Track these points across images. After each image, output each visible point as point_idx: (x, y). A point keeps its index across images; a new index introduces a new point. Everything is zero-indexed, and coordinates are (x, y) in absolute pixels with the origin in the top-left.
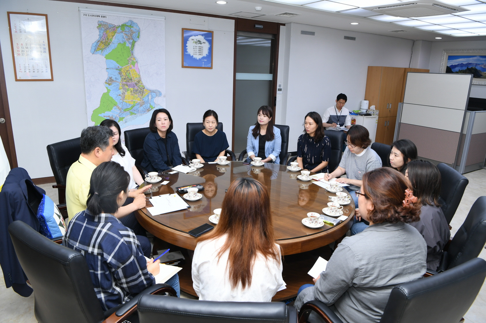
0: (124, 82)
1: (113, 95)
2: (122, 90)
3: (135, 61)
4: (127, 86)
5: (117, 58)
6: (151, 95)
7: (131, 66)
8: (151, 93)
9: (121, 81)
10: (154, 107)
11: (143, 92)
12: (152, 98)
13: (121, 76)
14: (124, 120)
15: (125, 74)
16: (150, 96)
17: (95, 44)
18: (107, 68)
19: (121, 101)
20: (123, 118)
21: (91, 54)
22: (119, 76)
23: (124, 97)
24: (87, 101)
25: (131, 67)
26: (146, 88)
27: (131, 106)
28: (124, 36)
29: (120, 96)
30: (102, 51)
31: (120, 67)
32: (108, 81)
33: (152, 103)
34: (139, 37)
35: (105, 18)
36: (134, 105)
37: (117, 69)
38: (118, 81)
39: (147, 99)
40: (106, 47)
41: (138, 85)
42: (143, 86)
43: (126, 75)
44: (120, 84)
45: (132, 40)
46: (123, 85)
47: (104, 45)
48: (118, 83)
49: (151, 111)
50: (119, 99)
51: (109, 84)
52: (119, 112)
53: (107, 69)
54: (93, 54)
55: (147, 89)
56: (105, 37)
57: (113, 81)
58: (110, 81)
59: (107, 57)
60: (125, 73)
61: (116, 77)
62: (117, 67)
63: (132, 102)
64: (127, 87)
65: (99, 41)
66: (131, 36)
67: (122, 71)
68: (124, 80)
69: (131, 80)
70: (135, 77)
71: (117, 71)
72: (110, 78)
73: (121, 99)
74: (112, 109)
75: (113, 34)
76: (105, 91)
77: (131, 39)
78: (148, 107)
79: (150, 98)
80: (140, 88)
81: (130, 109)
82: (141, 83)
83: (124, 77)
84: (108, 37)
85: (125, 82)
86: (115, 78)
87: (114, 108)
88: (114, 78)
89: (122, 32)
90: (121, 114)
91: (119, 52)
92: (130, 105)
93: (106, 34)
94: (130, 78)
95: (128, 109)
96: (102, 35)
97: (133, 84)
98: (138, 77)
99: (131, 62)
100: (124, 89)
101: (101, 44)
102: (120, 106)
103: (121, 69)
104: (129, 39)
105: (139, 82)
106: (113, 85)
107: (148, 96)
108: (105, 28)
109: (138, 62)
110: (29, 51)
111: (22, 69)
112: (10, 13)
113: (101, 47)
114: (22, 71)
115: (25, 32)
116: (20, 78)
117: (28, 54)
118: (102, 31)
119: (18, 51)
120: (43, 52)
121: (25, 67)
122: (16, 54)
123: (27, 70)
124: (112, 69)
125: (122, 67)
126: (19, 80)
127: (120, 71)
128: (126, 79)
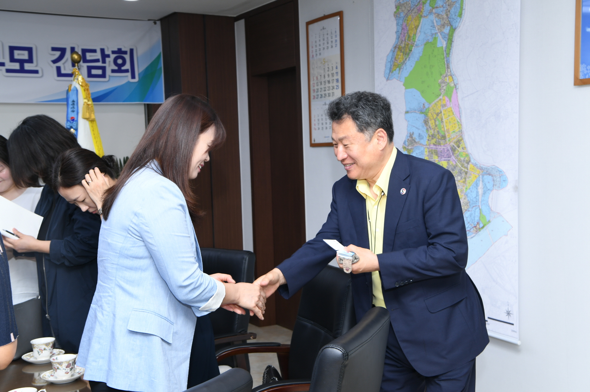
0: (432, 146)
3: (452, 85)
4: (436, 154)
5: (423, 82)
6: (483, 181)
7: (445, 100)
8: (483, 175)
10: (489, 221)
11: (466, 173)
12: (484, 193)
13: (427, 129)
15: (434, 124)
16: (481, 185)
17: (391, 54)
18: (408, 109)
21: (385, 80)
22: (423, 131)
25: (444, 102)
26: (472, 161)
28: (435, 22)
30: (400, 70)
31: (426, 106)
32: (407, 143)
33: (484, 209)
34: (460, 15)
37: (421, 112)
38: (422, 141)
39: (474, 195)
40: (406, 59)
41: (456, 152)
42: (468, 155)
43: (436, 126)
44: (426, 149)
45: (449, 28)
46: (431, 153)
47: (403, 54)
48: (422, 149)
49: (482, 231)
53: (407, 112)
54: (388, 79)
55: (475, 165)
56: (404, 36)
57: (415, 142)
58: (410, 144)
59: (406, 85)
60: (433, 121)
61: (419, 131)
62: (422, 106)
65: (395, 47)
66: (447, 15)
67: (430, 115)
68: (432, 139)
69: (444, 137)
70: (451, 131)
71: (422, 117)
72: (411, 135)
75: (416, 24)
77: (448, 25)
78: (477, 219)
79: (480, 191)
80: (460, 161)
82: (464, 146)
83: (433, 132)
84: (409, 32)
85: (434, 145)
86: (418, 134)
88: (415, 136)
89: (430, 13)
91: (425, 67)
93: (406, 26)
94: (442, 133)
96: (400, 30)
97: (448, 150)
98: (457, 130)
99: (445, 88)
101: (399, 53)
103: (427, 111)
104: (443, 26)
105: (459, 142)
107: (477, 185)
108: (406, 11)
109: (457, 86)
110: (323, 89)
111: (317, 124)
112: (308, 24)
113: (399, 61)
114: (317, 127)
115: (320, 54)
116: (314, 141)
117: (321, 95)
118: (401, 22)
119: (314, 90)
120: (335, 87)
121: (318, 120)
122: (312, 97)
123: (320, 126)
124: (414, 111)
125: (430, 104)
126: (313, 145)
127: (426, 115)
128: (435, 137)
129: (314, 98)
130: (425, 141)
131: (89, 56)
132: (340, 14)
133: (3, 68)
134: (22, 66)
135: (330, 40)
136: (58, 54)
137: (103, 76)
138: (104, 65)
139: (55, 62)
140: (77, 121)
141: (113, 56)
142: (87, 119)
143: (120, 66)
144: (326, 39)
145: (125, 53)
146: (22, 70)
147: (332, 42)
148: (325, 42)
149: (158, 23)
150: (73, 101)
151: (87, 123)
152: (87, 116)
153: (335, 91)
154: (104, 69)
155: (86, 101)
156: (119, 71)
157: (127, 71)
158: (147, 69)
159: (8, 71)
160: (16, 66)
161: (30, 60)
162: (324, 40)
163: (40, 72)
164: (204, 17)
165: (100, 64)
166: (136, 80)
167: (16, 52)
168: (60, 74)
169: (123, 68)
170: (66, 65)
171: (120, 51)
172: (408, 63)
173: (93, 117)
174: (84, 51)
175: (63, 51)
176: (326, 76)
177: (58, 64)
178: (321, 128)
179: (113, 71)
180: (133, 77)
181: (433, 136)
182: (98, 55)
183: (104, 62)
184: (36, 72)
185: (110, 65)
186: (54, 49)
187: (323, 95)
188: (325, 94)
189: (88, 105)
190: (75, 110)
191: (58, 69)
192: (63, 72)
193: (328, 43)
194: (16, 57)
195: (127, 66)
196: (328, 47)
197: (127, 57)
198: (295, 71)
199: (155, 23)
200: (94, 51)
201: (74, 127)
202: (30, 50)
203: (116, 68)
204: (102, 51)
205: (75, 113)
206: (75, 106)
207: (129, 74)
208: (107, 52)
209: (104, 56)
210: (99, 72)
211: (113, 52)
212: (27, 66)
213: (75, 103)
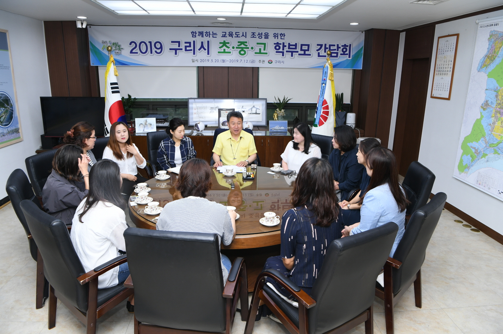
0: (498, 109)
1: (484, 123)
2: (494, 118)
4: (499, 113)
5: (499, 76)
9: (495, 106)
13: (497, 100)
14: (486, 157)
15: (501, 98)
17: (483, 59)
18: (487, 88)
19: (490, 133)
20: (486, 155)
21: (477, 72)
22: (494, 100)
23: (493, 129)
24: (463, 125)
27: (497, 141)
29: (490, 126)
30: (486, 68)
31: (498, 88)
32: (483, 105)
35: (497, 26)
36: (501, 141)
37: (495, 91)
38: (492, 106)
40: (491, 63)
44: (494, 110)
46: (496, 112)
47: (490, 60)
48: (492, 109)
50: (488, 129)
51: (484, 109)
52: (485, 146)
53: (487, 90)
54: (479, 71)
56: (492, 51)
57: (488, 105)
58: (485, 106)
59: (489, 76)
60: (501, 96)
61: (492, 100)
62: (496, 88)
63: (499, 136)
64: (499, 115)
65: (486, 56)
67: (499, 93)
68: (499, 105)
71: (495, 93)
72: (487, 102)
73: (490, 130)
74: (479, 140)
75: (500, 46)
76: (479, 117)
81: (495, 145)
83: (499, 101)
84: (495, 49)
85: (499, 108)
86: (491, 102)
87: (481, 139)
88: (489, 102)
90: (485, 149)
91: (501, 68)
92: (496, 139)
93: (494, 46)
95: (493, 145)
96: (490, 48)
100: (496, 117)
101: (487, 59)
102: (487, 138)
103: (498, 91)
106: (487, 111)
108: (495, 39)
110: (442, 71)
111: (436, 87)
112: (439, 38)
113: (486, 63)
114: (436, 89)
115: (443, 53)
116: (433, 95)
117: (441, 74)
118: (491, 43)
119: (437, 71)
120: (449, 71)
121: (437, 85)
122: (435, 74)
123: (438, 89)
124: (491, 90)
125: (501, 87)
126: (432, 97)
127: (497, 93)
128: (500, 105)
129: (437, 74)
130: (494, 106)
131: (332, 48)
132: (458, 35)
133: (298, 53)
134: (305, 52)
135: (450, 47)
136: (319, 47)
137: (337, 56)
138: (337, 52)
139: (317, 50)
140: (326, 80)
141: (342, 48)
142: (330, 80)
143: (344, 52)
144: (448, 47)
145: (347, 46)
146: (305, 54)
147: (451, 48)
148: (447, 48)
149: (364, 32)
150: (326, 72)
151: (330, 81)
152: (331, 78)
153: (448, 73)
154: (337, 53)
155: (331, 72)
156: (344, 54)
157: (347, 54)
158: (356, 53)
159: (299, 54)
160: (302, 52)
161: (308, 50)
162: (446, 47)
163: (311, 55)
164: (386, 30)
165: (336, 51)
166: (351, 58)
167: (303, 47)
168: (319, 56)
169: (345, 53)
170: (322, 52)
171: (345, 46)
172: (492, 65)
173: (333, 79)
174: (330, 46)
175: (321, 45)
176: (445, 65)
177: (319, 52)
178: (438, 90)
179: (341, 54)
180: (349, 57)
181: (499, 104)
182: (336, 47)
183: (338, 50)
184: (310, 55)
185: (340, 52)
186: (318, 45)
187: (442, 74)
188: (443, 74)
189: (331, 73)
190: (326, 76)
191: (319, 53)
192: (320, 55)
193: (448, 49)
194: (303, 49)
195: (348, 52)
196: (448, 51)
197: (348, 48)
198: (428, 60)
199: (362, 32)
200: (334, 45)
201: (325, 83)
202: (308, 45)
203: (343, 53)
204: (338, 45)
205: (326, 77)
206: (326, 74)
207: (348, 56)
208: (339, 46)
209: (338, 47)
210: (335, 55)
211: (342, 46)
212: (307, 53)
213: (326, 73)
